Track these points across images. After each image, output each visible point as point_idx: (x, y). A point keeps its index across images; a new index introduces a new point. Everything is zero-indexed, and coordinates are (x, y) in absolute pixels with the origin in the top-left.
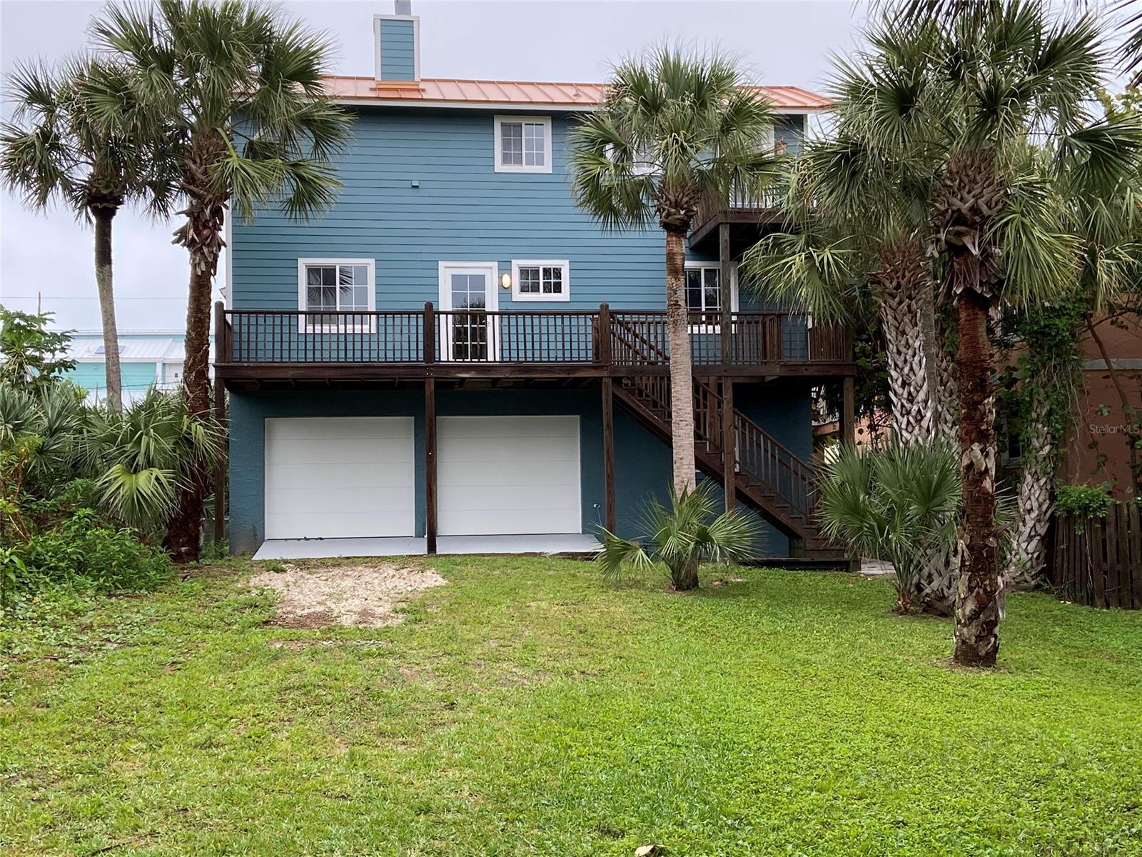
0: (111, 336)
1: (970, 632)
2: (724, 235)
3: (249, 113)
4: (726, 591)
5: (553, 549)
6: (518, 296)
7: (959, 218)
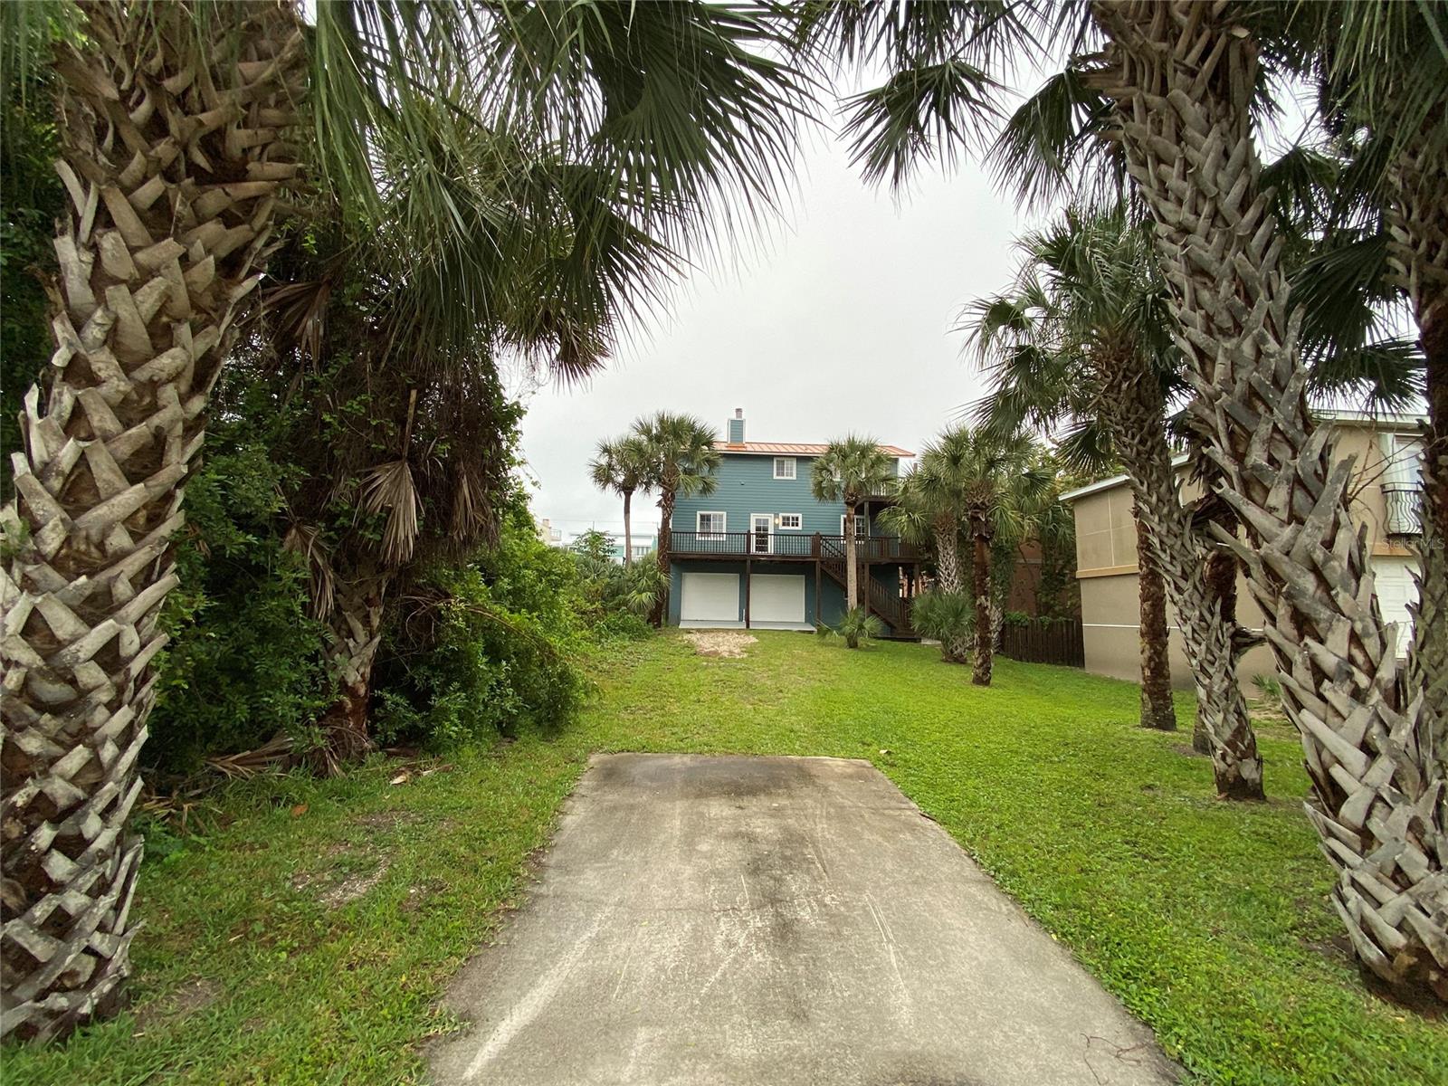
0: (628, 536)
1: (980, 671)
2: (866, 506)
3: (688, 457)
4: (868, 649)
5: (795, 629)
6: (781, 527)
7: (976, 506)
